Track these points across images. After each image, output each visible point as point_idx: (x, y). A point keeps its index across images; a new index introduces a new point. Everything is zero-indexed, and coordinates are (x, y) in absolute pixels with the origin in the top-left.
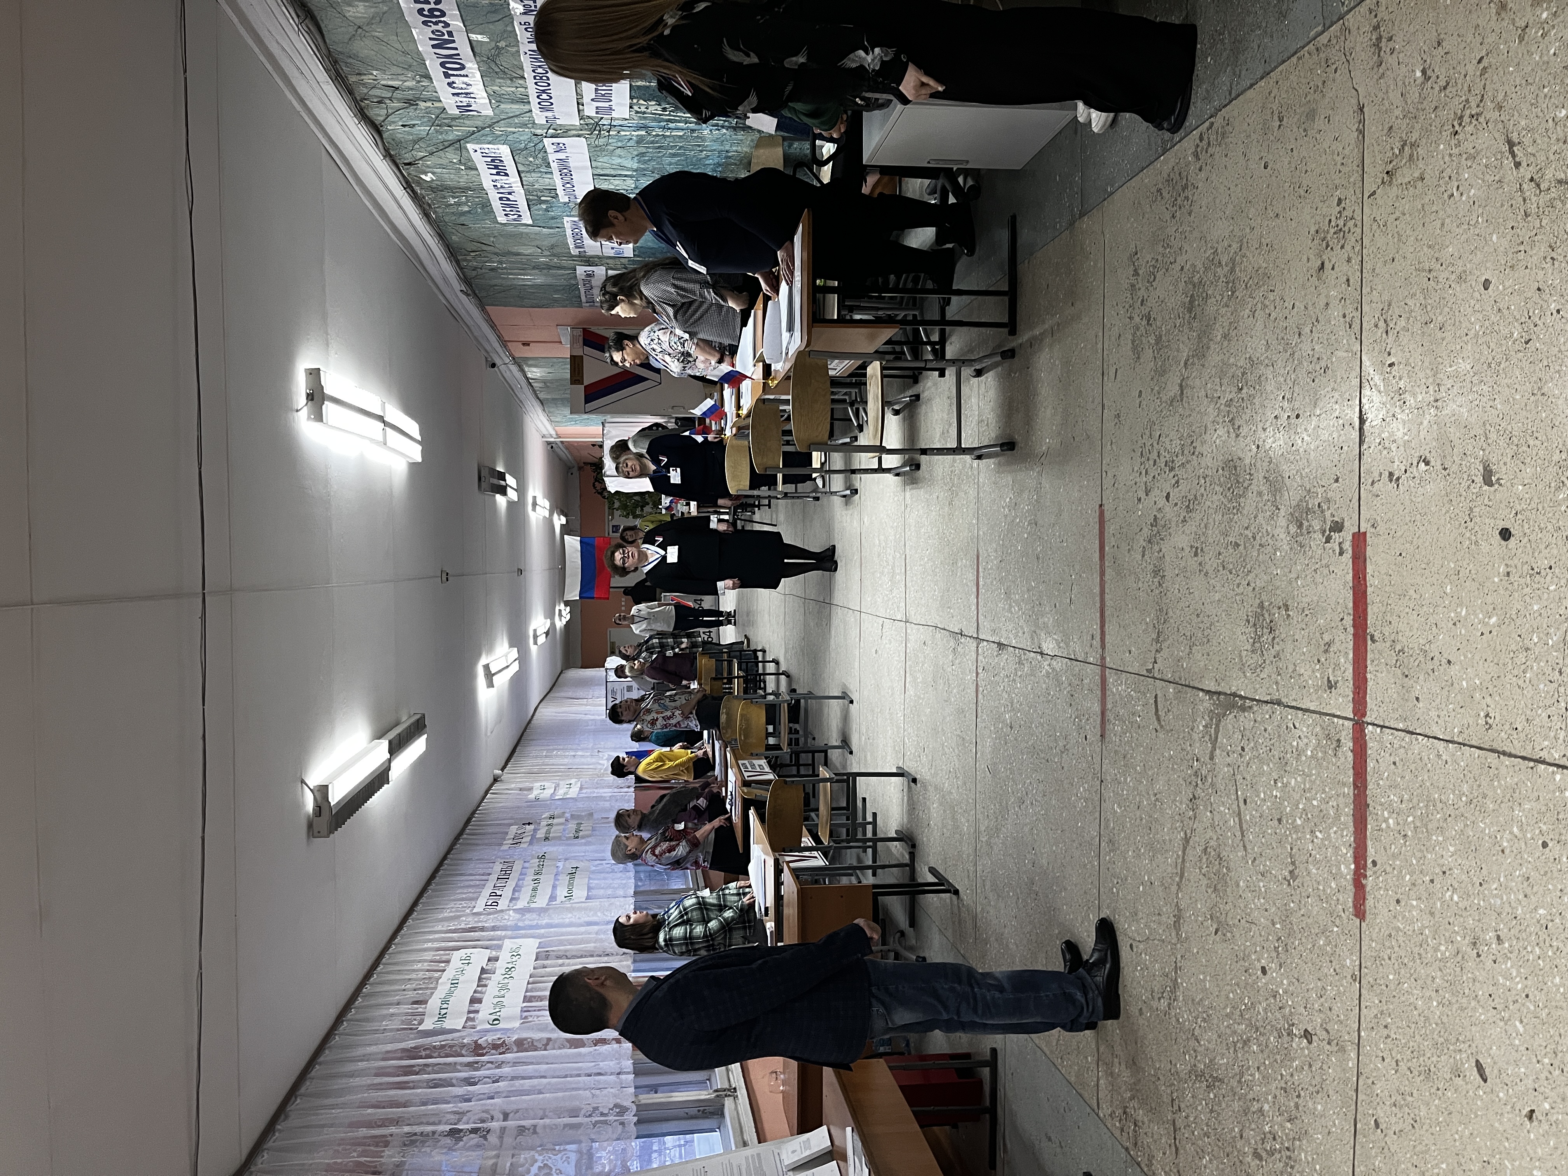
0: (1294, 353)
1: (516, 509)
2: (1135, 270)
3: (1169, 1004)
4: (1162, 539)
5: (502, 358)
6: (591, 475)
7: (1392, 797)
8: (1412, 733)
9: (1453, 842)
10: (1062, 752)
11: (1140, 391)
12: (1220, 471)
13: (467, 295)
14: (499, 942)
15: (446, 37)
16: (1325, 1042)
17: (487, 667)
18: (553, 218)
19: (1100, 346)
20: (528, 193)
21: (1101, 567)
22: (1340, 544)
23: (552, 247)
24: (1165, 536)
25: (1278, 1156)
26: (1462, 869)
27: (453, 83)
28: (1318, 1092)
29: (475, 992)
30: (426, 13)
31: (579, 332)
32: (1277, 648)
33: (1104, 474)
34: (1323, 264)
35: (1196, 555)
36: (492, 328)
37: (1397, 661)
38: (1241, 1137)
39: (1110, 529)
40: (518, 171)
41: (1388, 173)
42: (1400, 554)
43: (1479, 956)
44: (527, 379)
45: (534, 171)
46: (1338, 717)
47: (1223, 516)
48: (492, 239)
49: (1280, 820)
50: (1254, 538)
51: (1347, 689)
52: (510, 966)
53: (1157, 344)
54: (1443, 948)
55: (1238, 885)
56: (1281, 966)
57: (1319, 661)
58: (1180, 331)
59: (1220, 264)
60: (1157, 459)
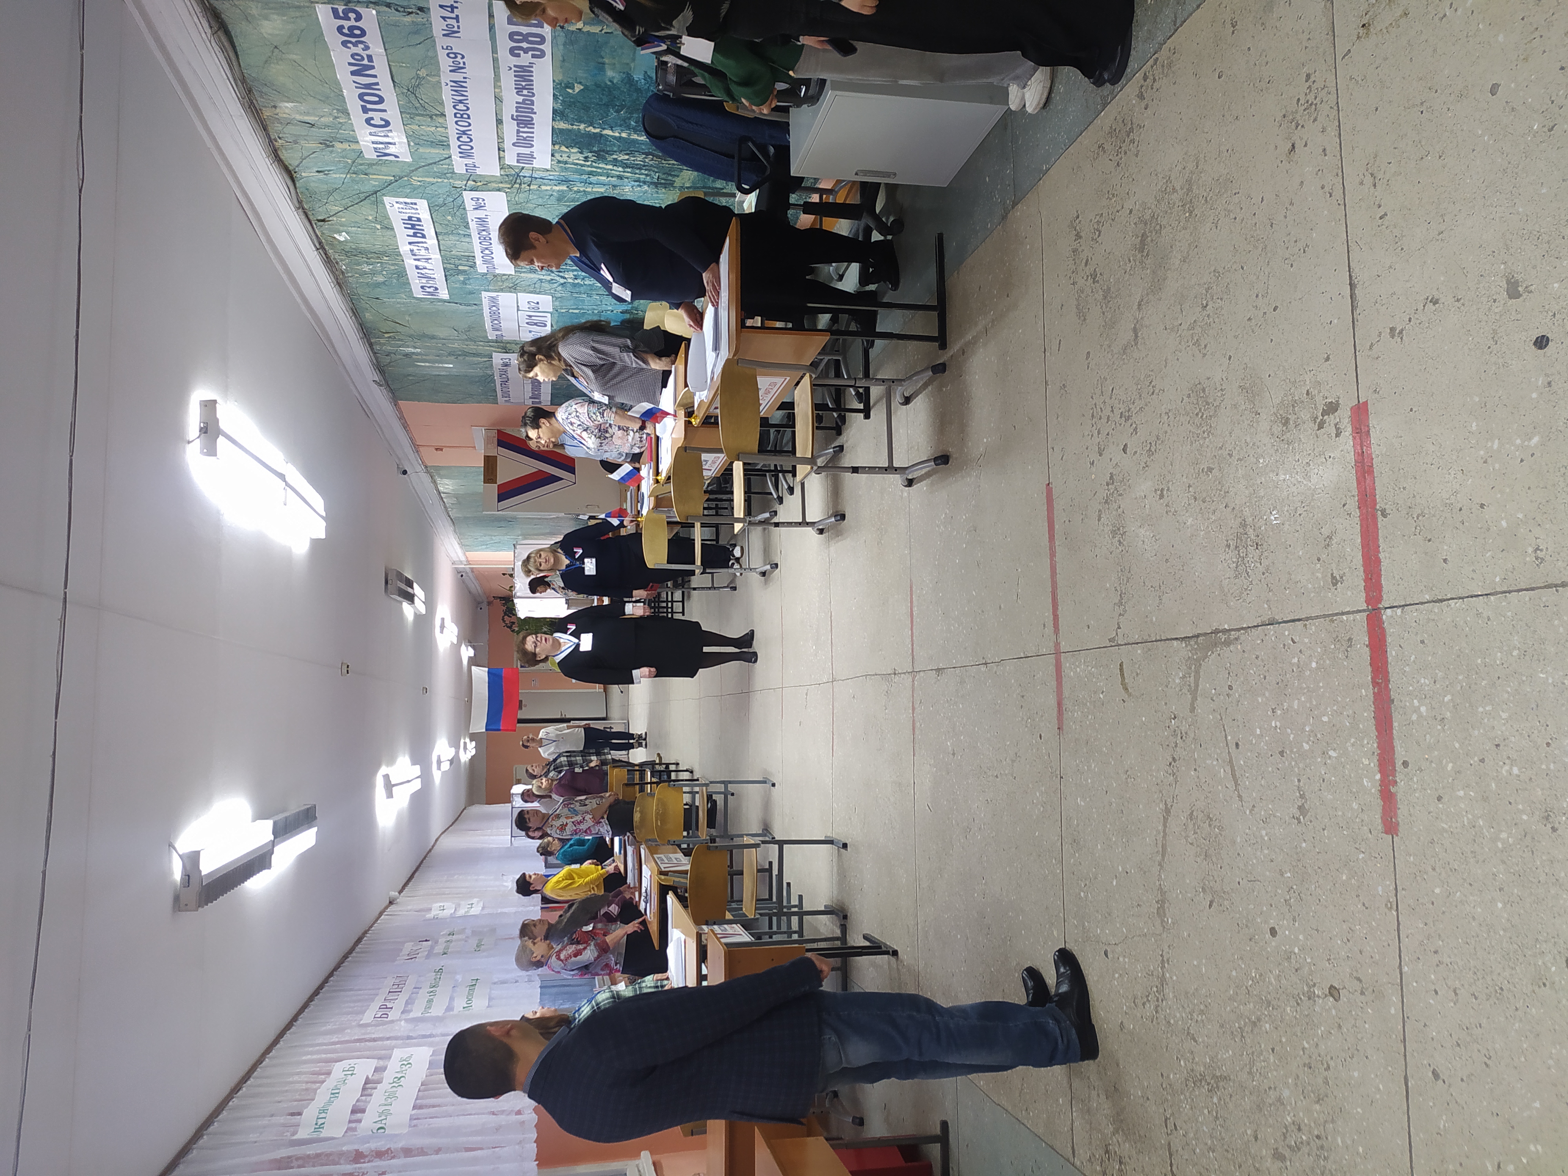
0: (1266, 246)
2: (1077, 234)
3: (1157, 1006)
4: (1121, 495)
5: (413, 465)
6: (501, 607)
7: (1422, 680)
8: (1442, 601)
9: (1505, 706)
10: (1013, 761)
11: (1088, 353)
12: (1186, 399)
13: (380, 386)
14: (388, 1052)
15: (366, 62)
16: (1358, 994)
17: (386, 777)
18: (471, 293)
19: (1041, 323)
20: (445, 260)
21: (1051, 549)
22: (1336, 425)
23: (469, 329)
24: (1124, 490)
25: (1305, 1149)
26: (1521, 734)
27: (372, 119)
28: (1352, 1057)
29: (358, 1101)
30: (346, 31)
31: (494, 433)
32: (1265, 562)
33: (1050, 451)
34: (1293, 145)
35: (1162, 496)
36: (405, 428)
37: (1416, 528)
38: (1256, 1138)
39: (1058, 505)
40: (436, 233)
41: (1363, 26)
42: (1411, 410)
43: (1554, 829)
44: (439, 492)
45: (452, 233)
46: (1348, 613)
47: (1191, 445)
48: (407, 318)
49: (1282, 753)
50: (1231, 455)
51: (1356, 579)
52: (399, 1075)
53: (1105, 298)
54: (1504, 835)
55: (1234, 842)
56: (1294, 920)
57: (1319, 560)
58: (1131, 275)
59: (1174, 190)
60: (1111, 415)
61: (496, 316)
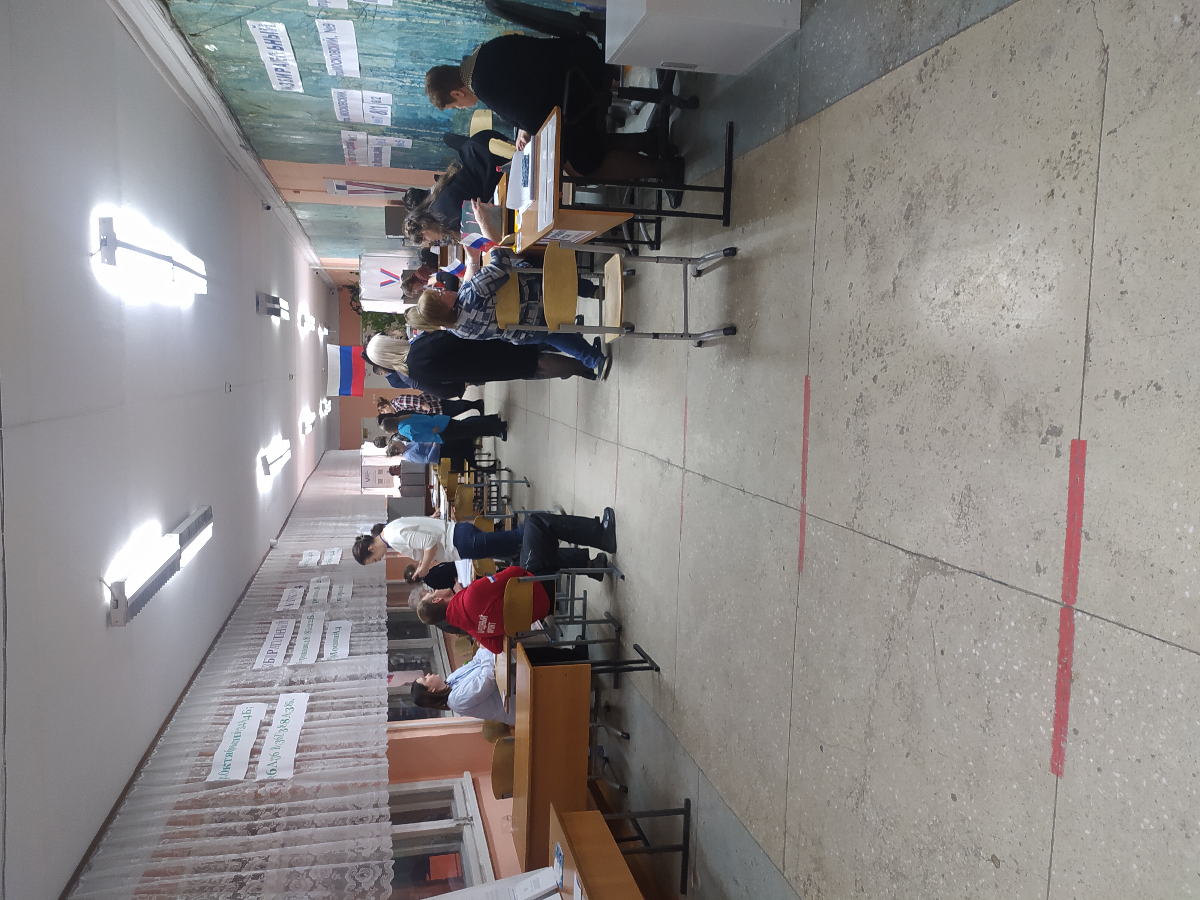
0: (1017, 269)
1: (288, 327)
2: (851, 176)
3: (857, 804)
4: (867, 414)
5: (276, 202)
6: (349, 295)
7: (1099, 678)
8: (1125, 627)
9: (1164, 731)
10: (760, 577)
11: (851, 284)
12: (931, 364)
13: (246, 149)
14: (276, 697)
16: (1014, 871)
17: (264, 459)
18: (322, 89)
19: (812, 238)
20: (300, 65)
21: (805, 429)
22: (1057, 447)
23: (321, 113)
24: (871, 412)
26: (1174, 757)
29: (255, 744)
32: (983, 527)
33: (811, 350)
34: (1052, 191)
35: (902, 433)
36: (268, 177)
37: (1112, 561)
39: (814, 397)
40: (292, 46)
41: (1132, 112)
42: (1123, 467)
43: (1187, 837)
44: (297, 219)
45: (306, 47)
46: (1046, 598)
47: (932, 404)
48: (268, 103)
49: (978, 676)
50: (964, 428)
51: (1056, 576)
52: (285, 719)
53: (870, 244)
54: (1146, 821)
55: (931, 721)
56: (971, 796)
57: (1028, 546)
58: (894, 235)
59: (941, 180)
60: (866, 345)
61: (344, 106)
